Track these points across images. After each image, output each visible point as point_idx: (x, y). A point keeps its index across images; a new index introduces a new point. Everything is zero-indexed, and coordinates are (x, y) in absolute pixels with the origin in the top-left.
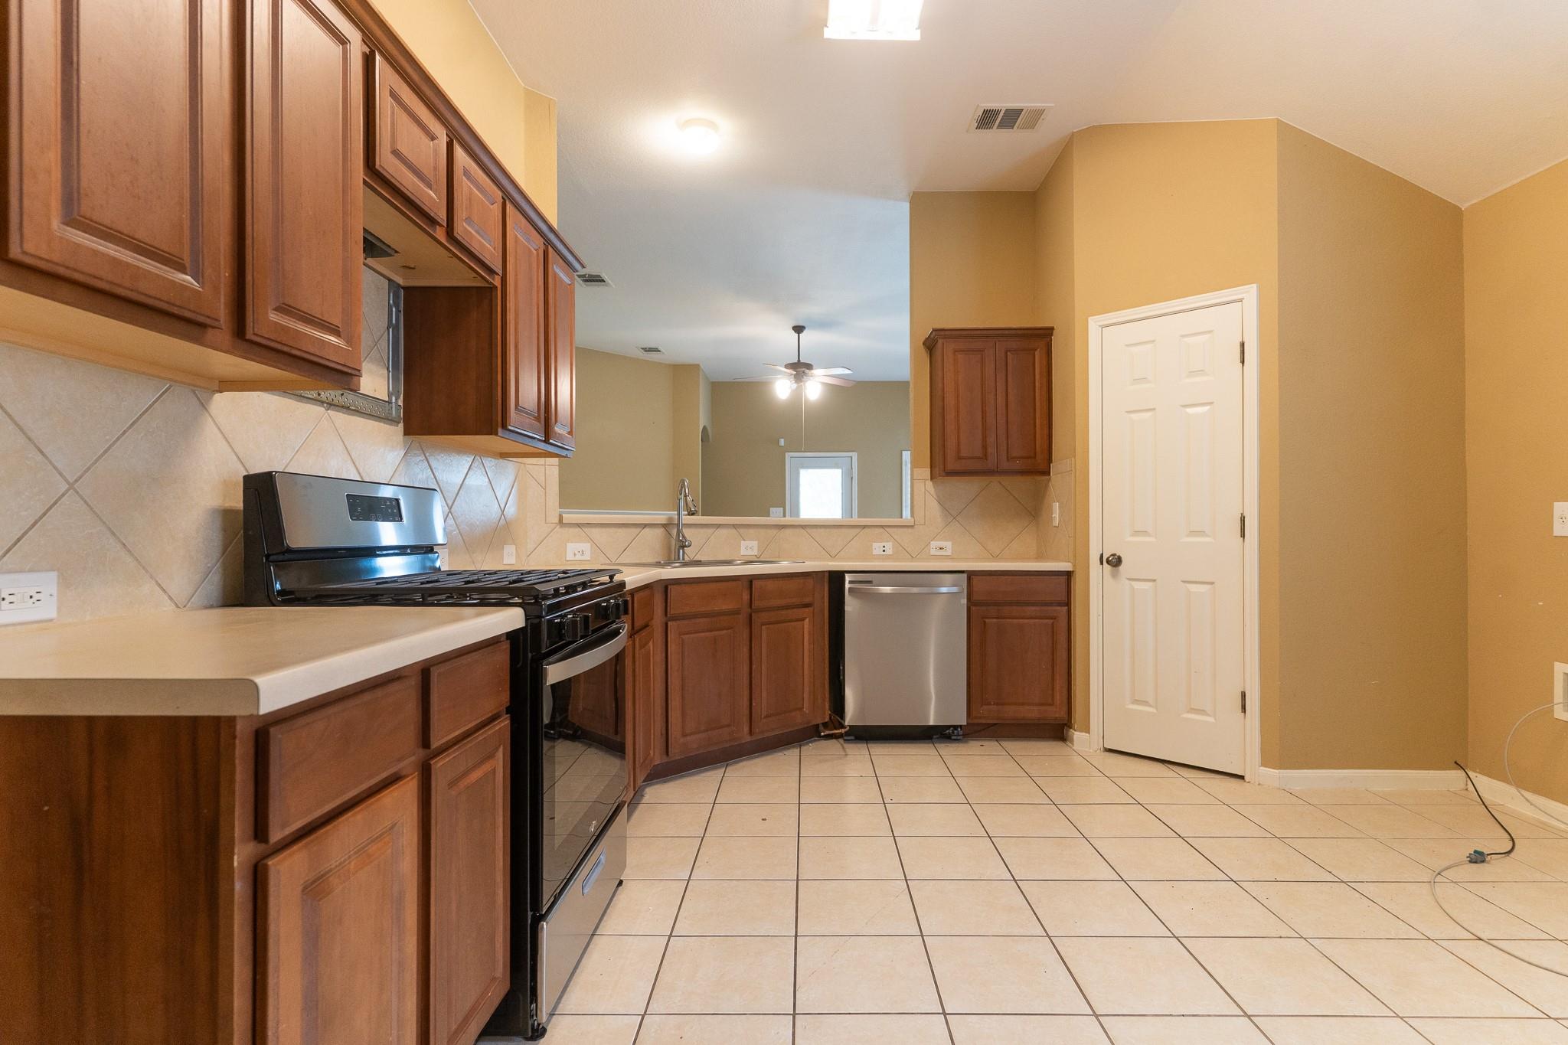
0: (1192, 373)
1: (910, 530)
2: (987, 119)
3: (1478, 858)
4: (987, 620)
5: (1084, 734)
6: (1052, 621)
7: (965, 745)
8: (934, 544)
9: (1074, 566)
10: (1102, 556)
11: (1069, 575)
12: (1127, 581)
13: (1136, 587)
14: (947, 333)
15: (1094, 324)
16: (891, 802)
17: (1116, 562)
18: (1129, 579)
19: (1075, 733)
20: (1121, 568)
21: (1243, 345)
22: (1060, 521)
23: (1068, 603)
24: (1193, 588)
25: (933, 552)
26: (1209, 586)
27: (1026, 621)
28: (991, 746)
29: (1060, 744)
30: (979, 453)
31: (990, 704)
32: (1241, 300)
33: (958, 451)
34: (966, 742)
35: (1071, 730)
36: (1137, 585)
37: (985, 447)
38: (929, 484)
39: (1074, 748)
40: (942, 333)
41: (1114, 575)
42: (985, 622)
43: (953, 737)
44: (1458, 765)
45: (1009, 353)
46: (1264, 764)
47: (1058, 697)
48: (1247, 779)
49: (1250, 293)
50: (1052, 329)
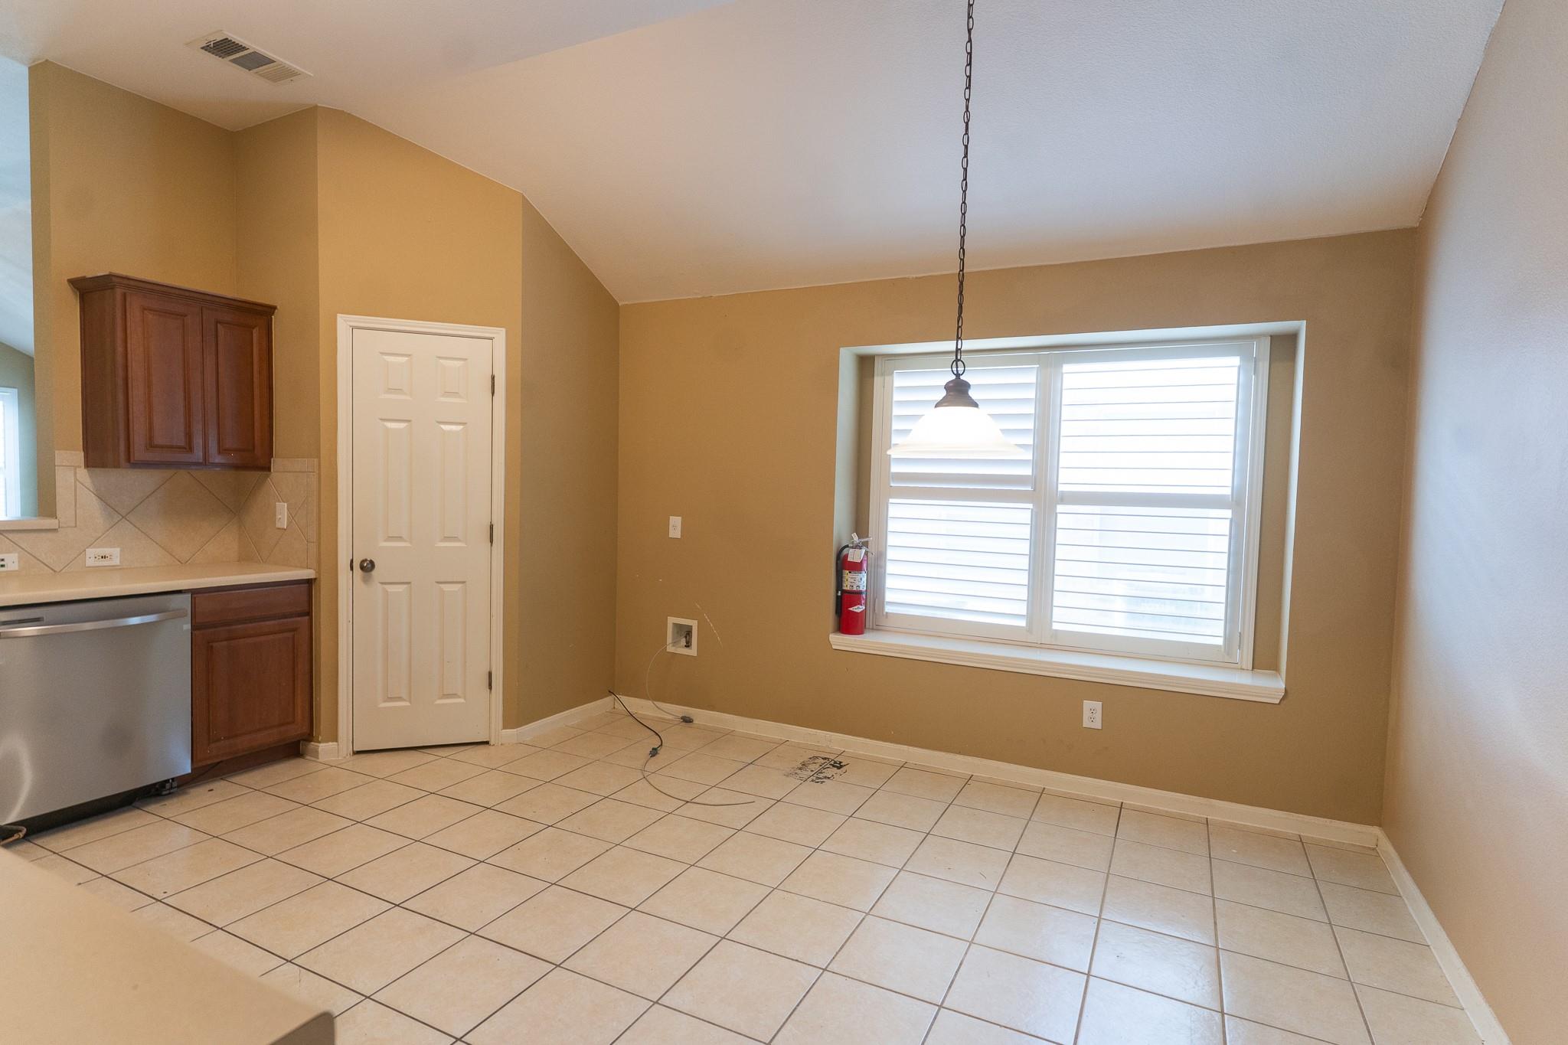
0: (447, 394)
1: (50, 535)
2: (224, 48)
3: (654, 752)
4: (215, 645)
5: (330, 743)
6: (292, 633)
7: (187, 796)
8: (91, 552)
9: (318, 572)
10: (352, 561)
11: (309, 582)
12: (379, 585)
13: (389, 590)
14: (132, 283)
15: (344, 322)
16: (166, 895)
17: (368, 567)
18: (382, 583)
19: (321, 745)
20: (374, 573)
21: (493, 378)
22: (289, 523)
23: (309, 613)
24: (446, 588)
25: (90, 562)
26: (460, 585)
27: (263, 638)
28: (220, 786)
29: (300, 761)
30: (180, 441)
31: (219, 740)
32: (491, 339)
33: (151, 438)
34: (185, 793)
35: (312, 743)
36: (391, 589)
37: (189, 436)
38: (83, 473)
39: (319, 760)
40: (126, 282)
41: (366, 580)
42: (212, 647)
43: (164, 793)
44: (611, 693)
45: (219, 325)
46: (505, 727)
47: (299, 711)
48: (492, 743)
49: (500, 335)
50: (274, 308)
